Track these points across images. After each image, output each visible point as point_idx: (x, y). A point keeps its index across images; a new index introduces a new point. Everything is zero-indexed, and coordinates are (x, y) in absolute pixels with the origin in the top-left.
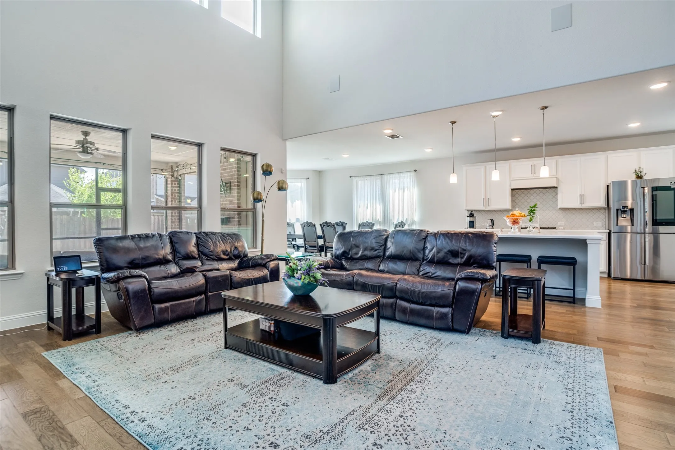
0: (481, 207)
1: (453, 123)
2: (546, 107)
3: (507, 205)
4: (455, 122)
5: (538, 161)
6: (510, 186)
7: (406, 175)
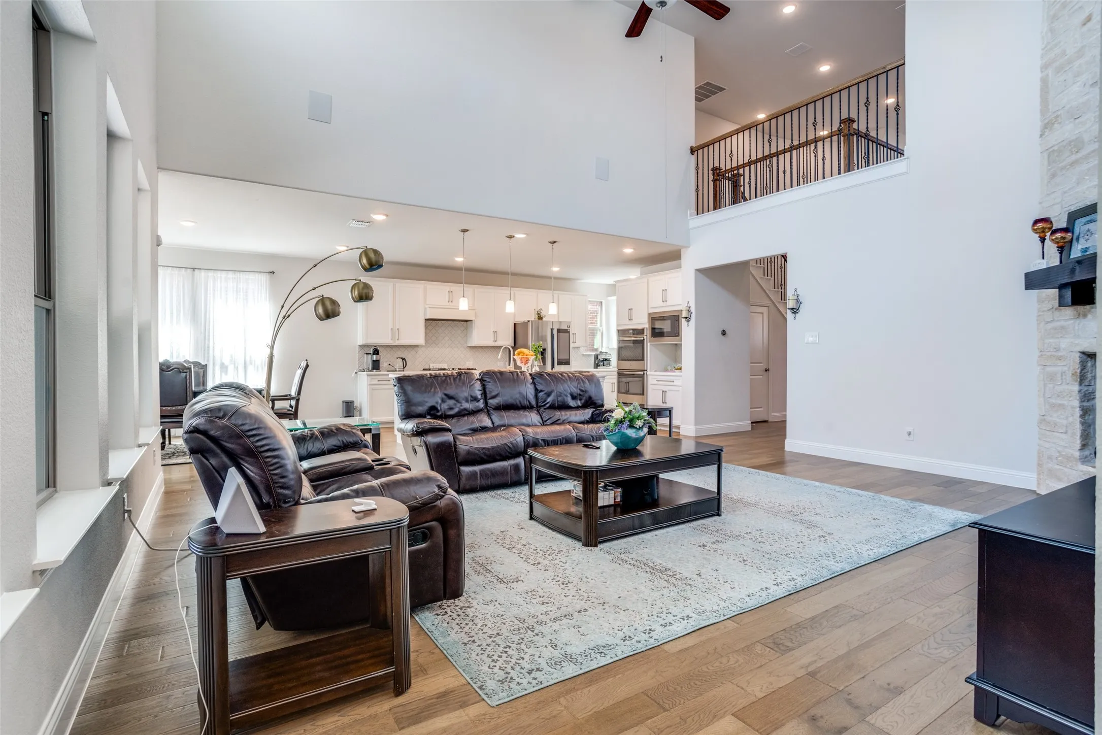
0: (388, 341)
1: (464, 231)
2: (555, 242)
3: (420, 340)
4: (467, 231)
5: (457, 288)
6: (425, 314)
7: (251, 276)
